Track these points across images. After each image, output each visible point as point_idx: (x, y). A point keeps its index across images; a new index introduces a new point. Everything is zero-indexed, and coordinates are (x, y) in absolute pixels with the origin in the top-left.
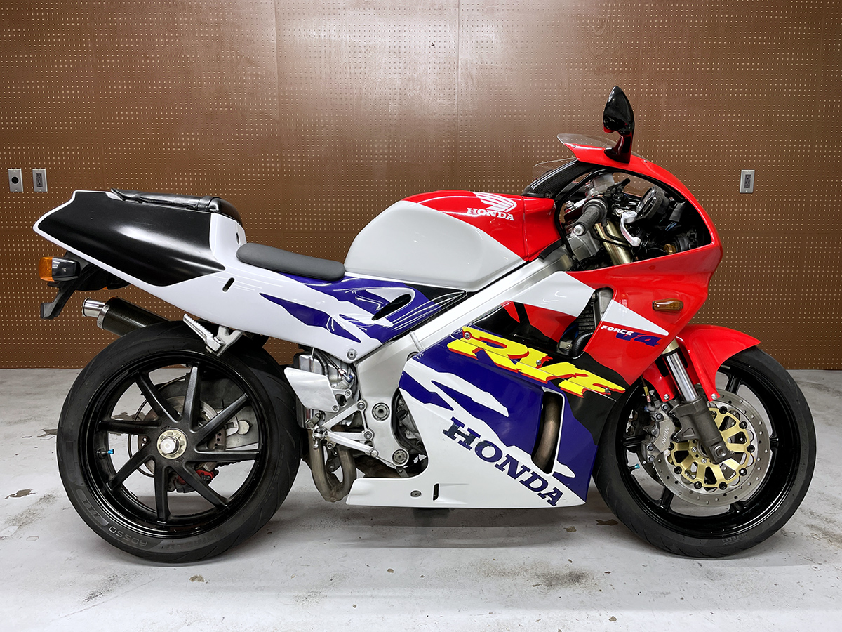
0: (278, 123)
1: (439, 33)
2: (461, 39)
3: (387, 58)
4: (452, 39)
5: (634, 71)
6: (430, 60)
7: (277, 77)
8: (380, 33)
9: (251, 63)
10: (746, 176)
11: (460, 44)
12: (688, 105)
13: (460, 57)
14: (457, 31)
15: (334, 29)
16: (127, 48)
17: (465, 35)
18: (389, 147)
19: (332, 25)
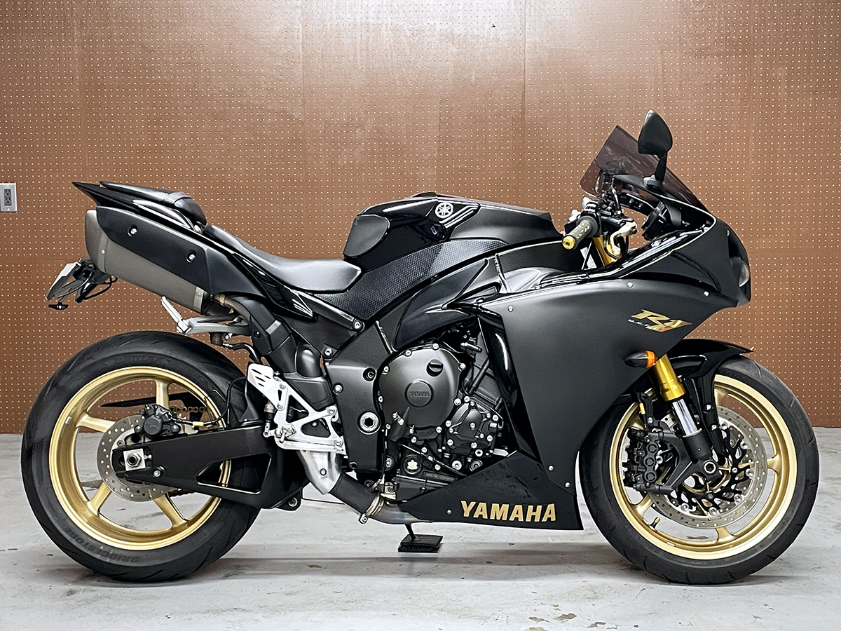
0: (303, 123)
1: (501, 12)
2: (528, 19)
3: (437, 42)
4: (518, 19)
6: (490, 44)
8: (428, 14)
9: (271, 53)
11: (527, 25)
12: (814, 93)
13: (527, 40)
14: (523, 9)
17: (533, 13)
19: (370, 5)
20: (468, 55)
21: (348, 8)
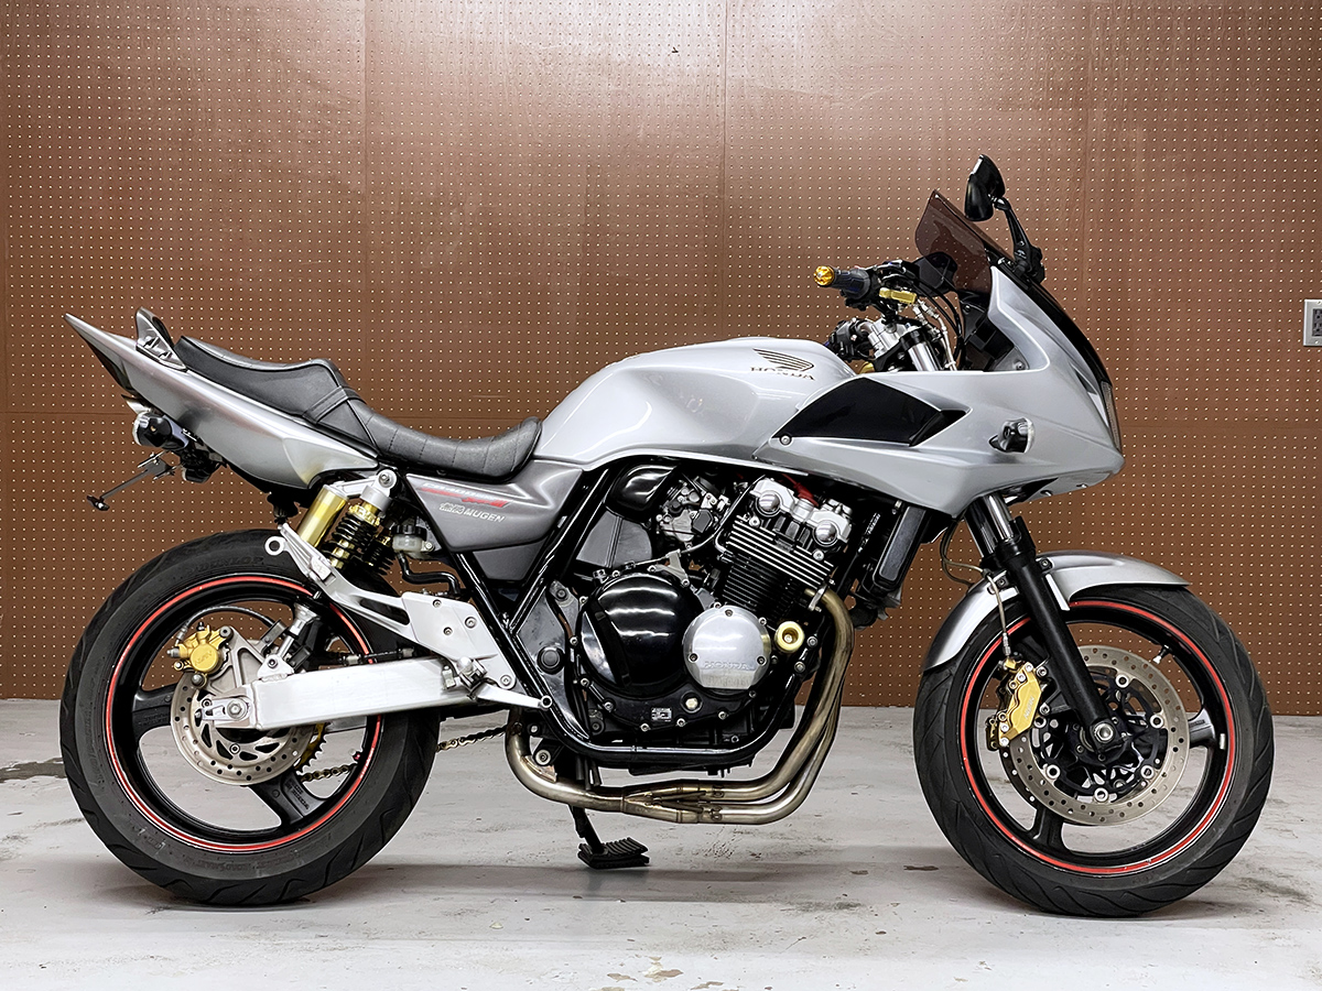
0: (363, 198)
1: (687, 29)
2: (730, 41)
3: (584, 74)
4: (714, 40)
5: (1076, 104)
6: (670, 79)
7: (363, 109)
8: (570, 28)
9: (314, 84)
10: (1315, 311)
11: (729, 52)
12: (1189, 171)
13: (729, 74)
14: (723, 26)
15: (481, 18)
16: (69, 52)
17: (738, 33)
18: (584, 247)
19: (476, 11)
20: (634, 96)
21: (440, 15)
